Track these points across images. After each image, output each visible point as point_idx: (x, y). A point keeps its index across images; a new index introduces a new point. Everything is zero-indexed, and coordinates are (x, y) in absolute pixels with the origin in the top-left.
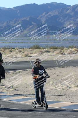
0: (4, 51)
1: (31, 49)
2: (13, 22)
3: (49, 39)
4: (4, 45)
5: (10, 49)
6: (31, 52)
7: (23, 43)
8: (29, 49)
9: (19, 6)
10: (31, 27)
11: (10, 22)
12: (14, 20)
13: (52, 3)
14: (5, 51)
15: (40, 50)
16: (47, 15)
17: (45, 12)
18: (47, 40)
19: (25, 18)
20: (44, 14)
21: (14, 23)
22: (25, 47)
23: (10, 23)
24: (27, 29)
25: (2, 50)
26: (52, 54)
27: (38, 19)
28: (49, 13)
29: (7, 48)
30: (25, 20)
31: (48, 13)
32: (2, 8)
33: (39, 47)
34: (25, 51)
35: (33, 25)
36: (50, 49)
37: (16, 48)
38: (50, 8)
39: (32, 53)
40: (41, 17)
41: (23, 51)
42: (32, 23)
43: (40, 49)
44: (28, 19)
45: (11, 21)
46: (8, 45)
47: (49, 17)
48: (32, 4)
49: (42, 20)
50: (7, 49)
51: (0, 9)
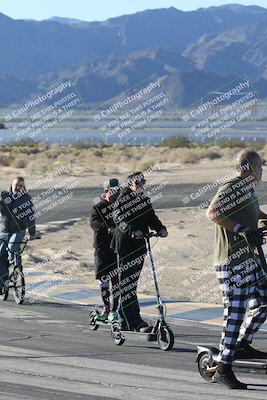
0: (77, 155)
1: (162, 149)
2: (107, 66)
5: (96, 147)
6: (163, 157)
8: (157, 146)
9: (125, 16)
11: (96, 65)
12: (110, 57)
13: (227, 6)
14: (81, 155)
15: (192, 150)
16: (212, 43)
17: (205, 35)
19: (143, 54)
20: (201, 40)
21: (110, 69)
22: (144, 140)
23: (97, 69)
25: (71, 152)
26: (227, 163)
27: (183, 55)
28: (218, 38)
29: (86, 143)
30: (145, 59)
31: (215, 36)
32: (70, 23)
33: (188, 142)
34: (144, 153)
35: (169, 74)
36: (222, 147)
37: (115, 145)
38: (220, 21)
39: (166, 161)
40: (194, 50)
41: (138, 155)
42: (167, 67)
43: (189, 147)
44: (152, 56)
45: (99, 64)
46: (90, 134)
47: (219, 48)
48: (164, 9)
49: (196, 59)
50: (87, 147)
51: (66, 25)
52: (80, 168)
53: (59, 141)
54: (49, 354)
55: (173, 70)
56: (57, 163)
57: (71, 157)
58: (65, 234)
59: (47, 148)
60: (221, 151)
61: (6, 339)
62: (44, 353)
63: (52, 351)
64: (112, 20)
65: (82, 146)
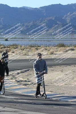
0: (30, 49)
1: (56, 47)
2: (39, 22)
3: (74, 38)
4: (30, 43)
5: (36, 47)
6: (57, 50)
7: (48, 41)
8: (55, 47)
9: (45, 6)
10: (56, 26)
12: (40, 19)
14: (31, 49)
15: (65, 48)
16: (72, 15)
17: (70, 12)
18: (71, 39)
19: (50, 18)
20: (69, 14)
22: (51, 45)
23: (36, 22)
24: (53, 28)
25: (28, 48)
27: (63, 18)
28: (74, 13)
29: (33, 45)
30: (51, 20)
31: (73, 13)
32: (28, 8)
33: (64, 45)
34: (51, 49)
35: (59, 24)
36: (75, 47)
37: (42, 46)
38: (74, 8)
39: (57, 51)
40: (66, 17)
41: (48, 49)
42: (58, 22)
43: (64, 47)
44: (53, 19)
46: (34, 43)
47: (74, 17)
48: (57, 4)
49: (67, 20)
50: (33, 47)
51: (27, 9)
52: (31, 53)
53: (24, 45)
54: (21, 111)
55: (60, 23)
56: (24, 51)
57: (28, 50)
58: (26, 73)
59: (21, 47)
60: (74, 48)
61: (8, 106)
62: (20, 110)
63: (22, 109)
64: (41, 8)
65: (32, 46)
